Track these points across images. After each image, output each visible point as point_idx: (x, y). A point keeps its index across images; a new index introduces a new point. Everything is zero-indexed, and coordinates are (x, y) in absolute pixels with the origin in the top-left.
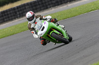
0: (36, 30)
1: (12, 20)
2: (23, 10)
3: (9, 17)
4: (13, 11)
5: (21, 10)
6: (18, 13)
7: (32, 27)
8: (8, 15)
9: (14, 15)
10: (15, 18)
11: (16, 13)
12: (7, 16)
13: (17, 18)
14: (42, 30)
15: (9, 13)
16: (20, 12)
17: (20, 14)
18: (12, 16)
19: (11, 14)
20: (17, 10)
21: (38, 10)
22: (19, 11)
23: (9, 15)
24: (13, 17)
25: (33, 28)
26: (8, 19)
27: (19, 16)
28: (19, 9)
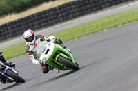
0: (38, 53)
1: (52, 24)
2: (68, 10)
3: (47, 21)
4: (54, 12)
5: (65, 11)
6: (60, 15)
7: (30, 50)
8: (46, 17)
9: (55, 19)
10: (56, 23)
11: (57, 14)
12: (44, 19)
13: (60, 21)
14: (46, 53)
15: (47, 15)
16: (64, 14)
17: (63, 17)
18: (52, 20)
19: (50, 16)
20: (59, 11)
21: (88, 11)
22: (61, 13)
23: (49, 18)
24: (54, 21)
25: (32, 51)
26: (46, 23)
27: (61, 19)
28: (62, 10)
